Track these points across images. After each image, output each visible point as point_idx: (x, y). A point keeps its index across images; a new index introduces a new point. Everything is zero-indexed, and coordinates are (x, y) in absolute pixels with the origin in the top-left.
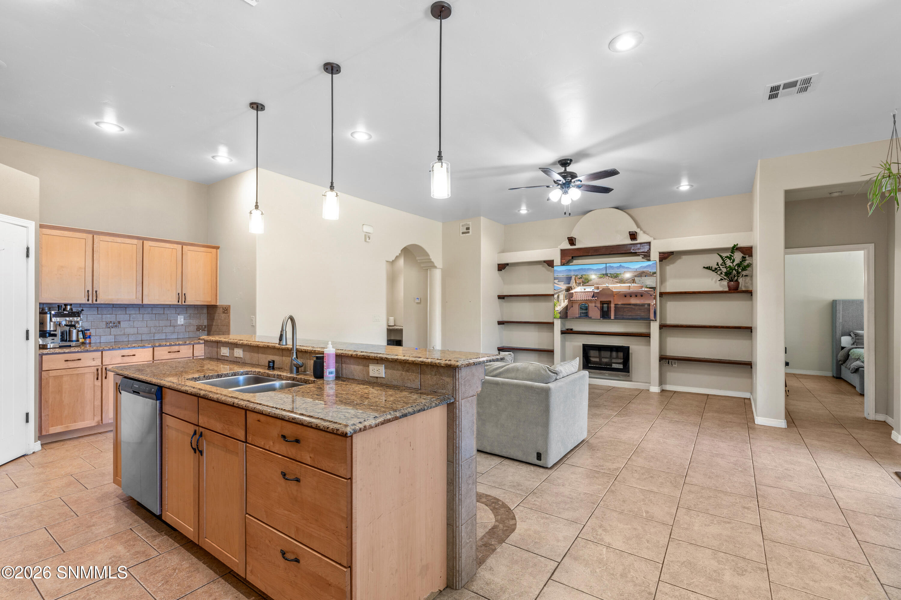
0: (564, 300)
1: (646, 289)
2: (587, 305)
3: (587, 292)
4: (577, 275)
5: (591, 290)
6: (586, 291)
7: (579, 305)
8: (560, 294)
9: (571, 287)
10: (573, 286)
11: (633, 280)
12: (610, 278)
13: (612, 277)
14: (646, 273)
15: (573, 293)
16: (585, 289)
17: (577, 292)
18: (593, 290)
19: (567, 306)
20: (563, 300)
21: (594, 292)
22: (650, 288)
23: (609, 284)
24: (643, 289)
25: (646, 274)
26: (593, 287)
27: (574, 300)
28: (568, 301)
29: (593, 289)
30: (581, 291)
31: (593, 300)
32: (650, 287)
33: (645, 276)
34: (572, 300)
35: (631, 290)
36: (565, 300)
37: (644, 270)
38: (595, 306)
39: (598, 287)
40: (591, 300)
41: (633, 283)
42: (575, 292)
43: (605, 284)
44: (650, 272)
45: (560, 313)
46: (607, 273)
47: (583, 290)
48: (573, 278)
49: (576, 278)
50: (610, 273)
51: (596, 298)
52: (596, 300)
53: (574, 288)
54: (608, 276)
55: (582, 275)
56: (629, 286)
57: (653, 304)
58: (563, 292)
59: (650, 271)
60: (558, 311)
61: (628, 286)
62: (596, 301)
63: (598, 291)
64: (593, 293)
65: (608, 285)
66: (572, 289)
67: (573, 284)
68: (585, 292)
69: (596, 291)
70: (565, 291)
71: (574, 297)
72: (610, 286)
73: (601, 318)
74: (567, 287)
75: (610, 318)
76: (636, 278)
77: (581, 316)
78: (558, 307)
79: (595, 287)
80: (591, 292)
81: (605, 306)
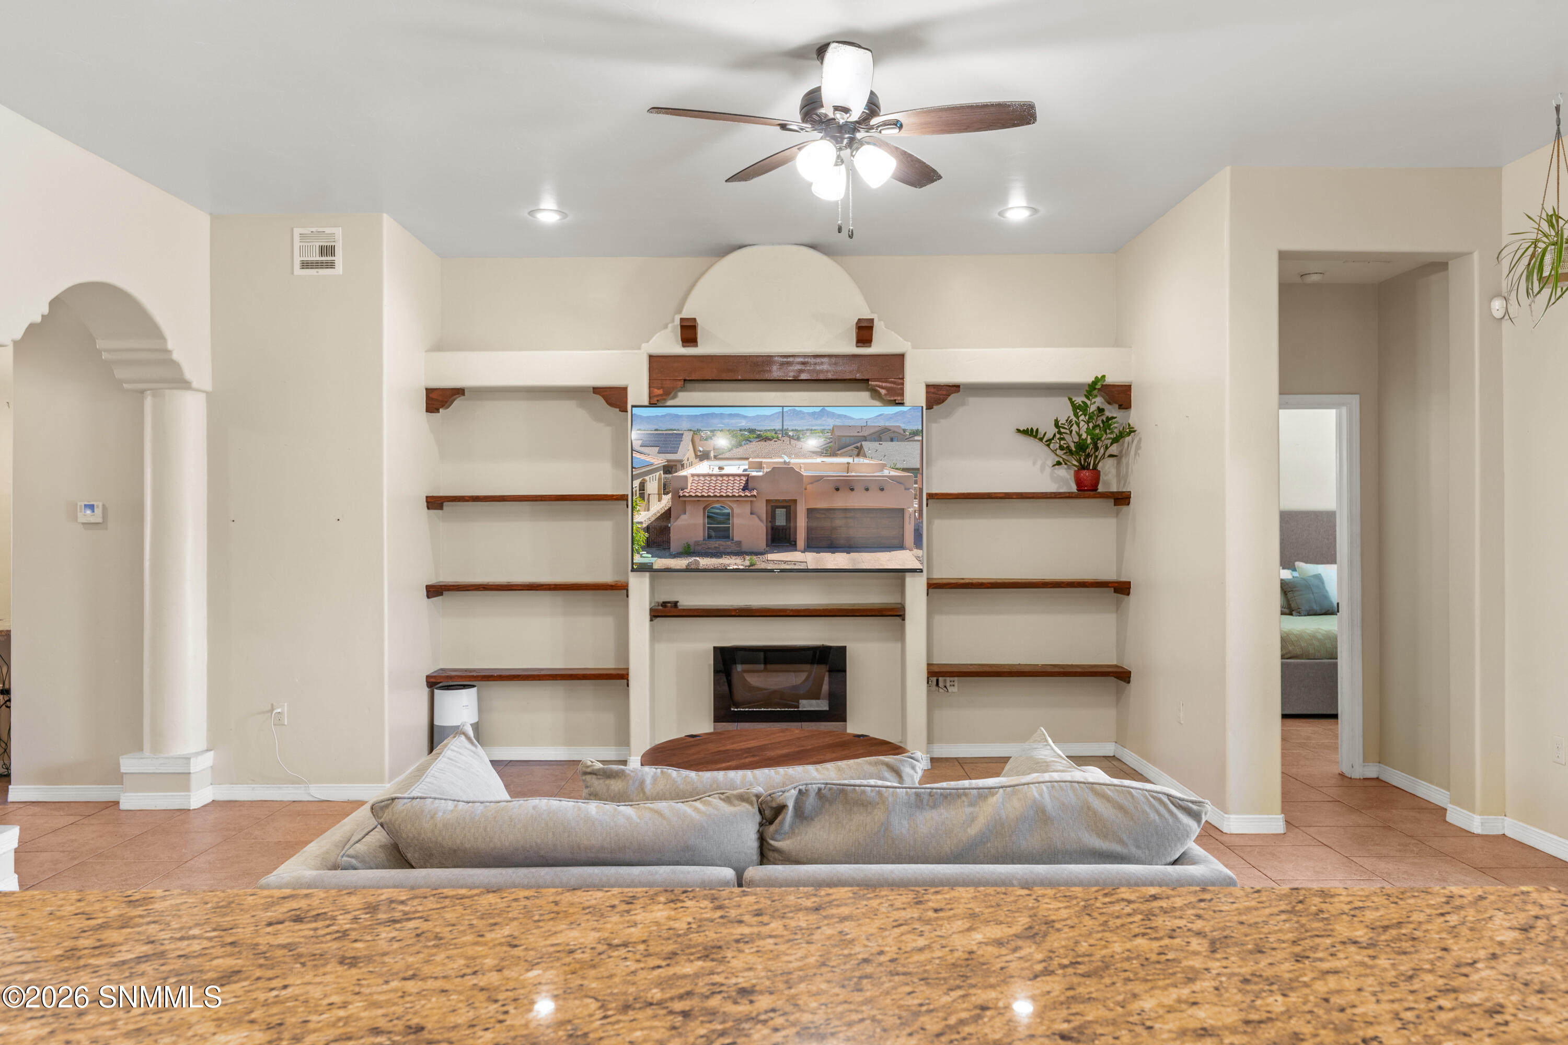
0: (659, 494)
1: (893, 473)
2: (728, 510)
3: (728, 475)
4: (699, 433)
5: (740, 472)
6: (724, 472)
7: (705, 509)
8: (647, 478)
9: (681, 461)
10: (686, 459)
11: (857, 448)
12: (793, 441)
13: (798, 439)
14: (893, 432)
15: (686, 478)
16: (721, 468)
17: (698, 475)
18: (745, 470)
19: (670, 509)
20: (657, 496)
21: (748, 475)
22: (904, 470)
23: (790, 457)
24: (886, 472)
25: (892, 435)
26: (746, 462)
27: (690, 496)
28: (673, 499)
29: (746, 467)
30: (711, 473)
31: (746, 496)
32: (905, 467)
33: (892, 440)
34: (684, 496)
35: (853, 474)
36: (663, 497)
37: (888, 424)
38: (752, 513)
39: (760, 462)
40: (740, 496)
41: (858, 455)
42: (693, 475)
43: (781, 457)
44: (902, 431)
46: (785, 427)
47: (716, 471)
48: (687, 437)
50: (794, 428)
51: (755, 493)
52: (755, 496)
53: (691, 465)
54: (789, 436)
56: (848, 463)
57: (911, 510)
58: (657, 474)
59: (903, 426)
60: (641, 523)
61: (845, 464)
62: (754, 499)
63: (760, 474)
64: (744, 479)
65: (787, 459)
66: (683, 465)
67: (685, 452)
68: (722, 476)
69: (754, 474)
70: (662, 472)
71: (689, 488)
72: (793, 461)
73: (767, 545)
74: (668, 461)
75: (795, 545)
76: (866, 445)
77: (710, 537)
78: (643, 513)
79: (750, 463)
80: (739, 475)
81: (781, 513)
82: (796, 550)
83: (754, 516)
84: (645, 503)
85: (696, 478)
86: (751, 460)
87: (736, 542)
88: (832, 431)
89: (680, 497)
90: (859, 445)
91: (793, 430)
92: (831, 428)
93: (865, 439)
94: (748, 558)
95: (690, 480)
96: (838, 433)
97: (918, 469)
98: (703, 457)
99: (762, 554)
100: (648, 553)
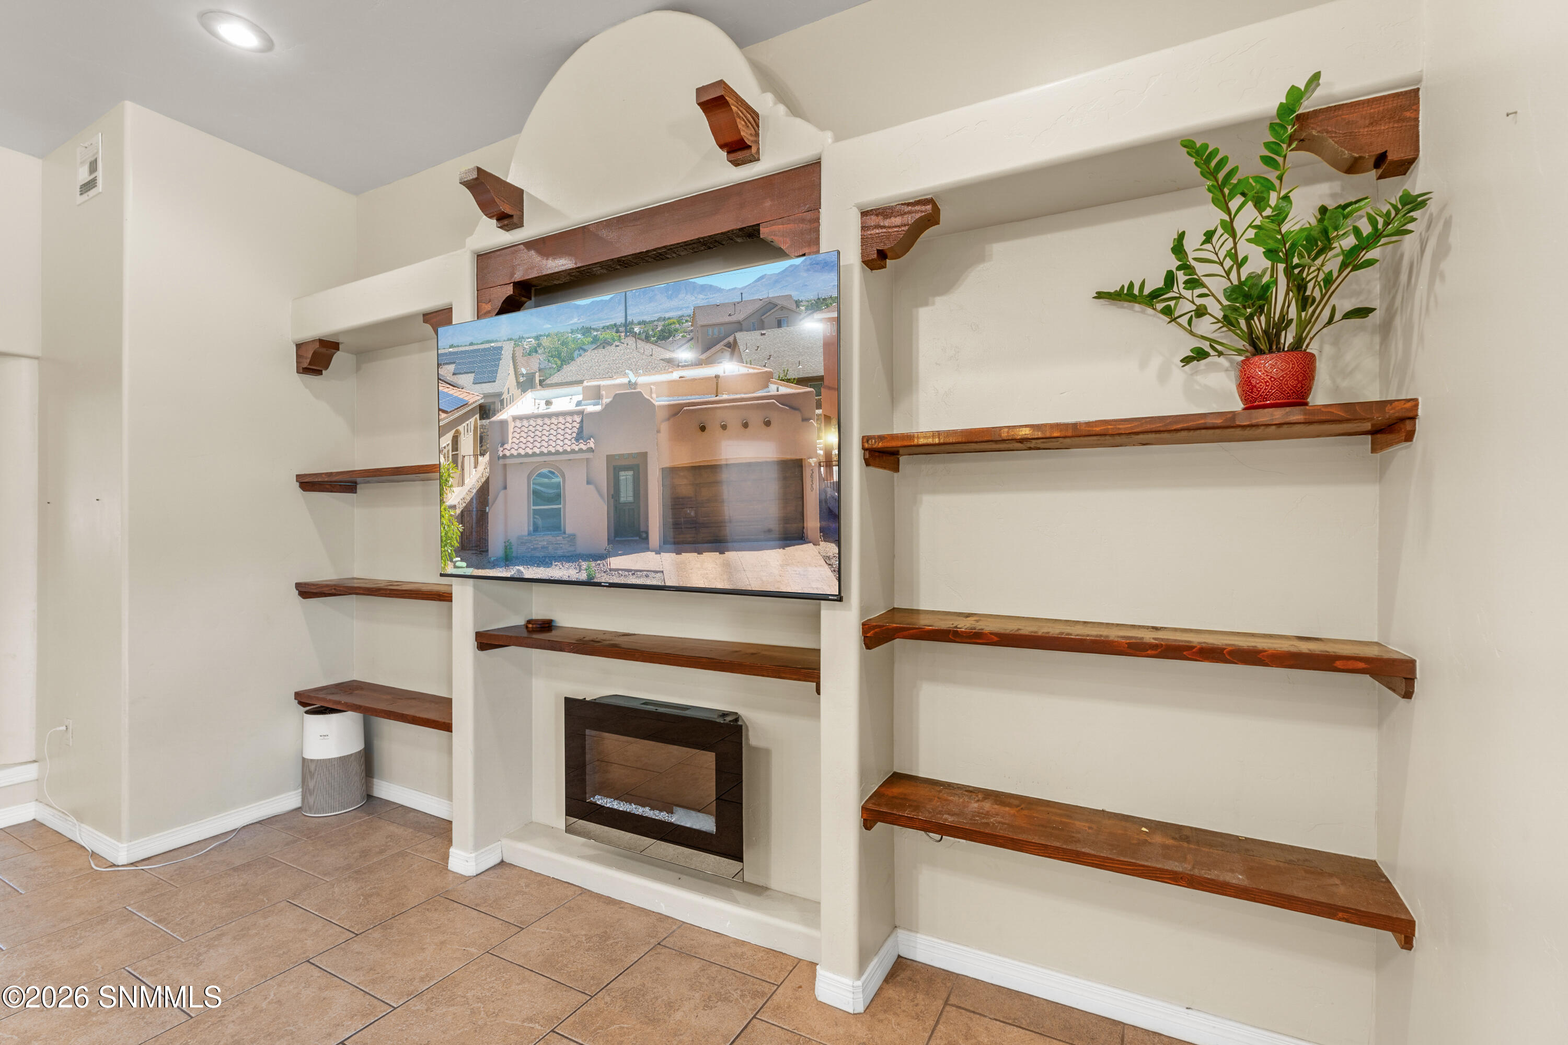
0: (476, 456)
1: (785, 390)
2: (560, 480)
3: (557, 415)
4: (522, 340)
5: (572, 407)
6: (554, 409)
7: (529, 478)
8: (461, 428)
9: (499, 395)
10: (506, 389)
11: (729, 345)
12: (641, 344)
13: (647, 339)
14: (783, 307)
15: (506, 424)
16: (548, 403)
17: (521, 418)
18: (579, 403)
19: (487, 482)
20: (472, 458)
21: (581, 413)
22: (801, 381)
23: (637, 374)
24: (773, 389)
25: (780, 314)
26: (579, 389)
27: (512, 455)
28: (491, 462)
29: (580, 397)
30: (536, 412)
31: (581, 450)
32: (802, 375)
33: (780, 320)
34: (504, 456)
35: (725, 397)
36: (480, 458)
38: (588, 483)
39: (599, 387)
40: (573, 451)
41: (731, 357)
42: (515, 418)
43: (625, 375)
46: (629, 319)
47: (543, 409)
48: (507, 354)
49: (519, 353)
50: (641, 318)
51: (592, 444)
52: (591, 450)
53: (512, 400)
54: (635, 335)
55: (537, 338)
56: (718, 377)
57: (813, 461)
58: (472, 420)
59: (796, 293)
60: (452, 506)
62: (590, 455)
63: (598, 408)
64: (578, 419)
65: (633, 379)
66: (502, 402)
67: (505, 382)
68: (549, 416)
69: (591, 409)
70: (477, 416)
71: (510, 441)
72: (642, 380)
73: (610, 541)
74: (486, 396)
75: (646, 539)
76: (742, 337)
77: (536, 529)
78: (456, 490)
79: (585, 388)
80: (571, 413)
81: (626, 477)
82: (647, 549)
83: (591, 487)
84: (459, 472)
85: (518, 424)
86: (585, 384)
87: (570, 535)
88: (693, 317)
89: (499, 458)
90: (731, 339)
91: (639, 323)
92: (690, 312)
93: (739, 326)
94: (584, 565)
95: (511, 426)
96: (701, 321)
97: (821, 379)
98: (526, 384)
99: (602, 557)
100: (462, 560)
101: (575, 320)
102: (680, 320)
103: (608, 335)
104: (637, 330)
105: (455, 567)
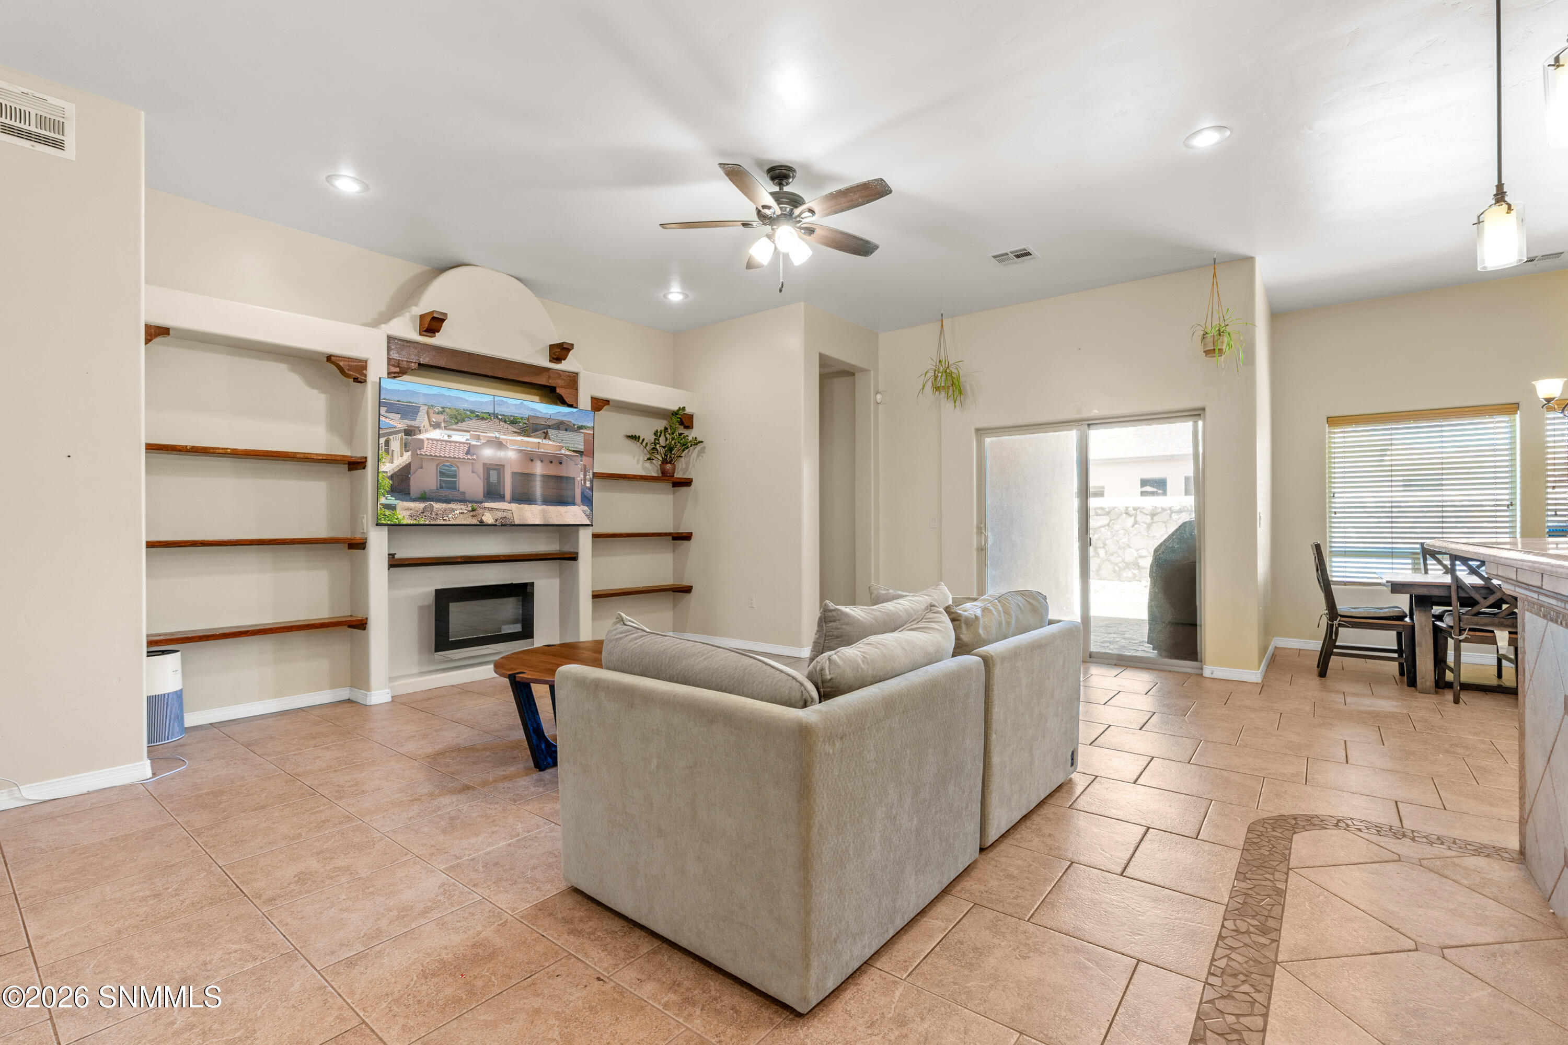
0: (401, 451)
1: (567, 453)
2: (456, 469)
3: (455, 442)
4: (432, 406)
5: (463, 440)
6: (452, 439)
7: (437, 465)
8: (391, 437)
9: (419, 427)
10: (422, 425)
11: (544, 433)
12: (502, 423)
13: (505, 422)
14: (567, 425)
15: (422, 440)
16: (449, 436)
17: (432, 440)
18: (467, 440)
19: (410, 464)
20: (399, 452)
21: (470, 444)
22: (574, 451)
24: (563, 452)
25: (567, 427)
26: (468, 434)
27: (426, 455)
28: (412, 455)
29: (469, 438)
30: (442, 439)
31: (468, 459)
32: (574, 449)
33: (566, 430)
34: (421, 454)
35: (542, 450)
36: (405, 453)
37: (564, 419)
38: (473, 472)
39: (479, 435)
40: (464, 458)
41: (545, 438)
42: (428, 439)
43: (494, 433)
44: (574, 425)
45: (391, 477)
46: (496, 412)
47: (446, 438)
48: (423, 409)
49: (431, 411)
50: (502, 413)
51: (475, 457)
52: (474, 459)
53: (427, 431)
54: (499, 419)
55: (442, 408)
56: (539, 443)
57: (579, 479)
58: (400, 435)
59: (573, 422)
60: (386, 472)
61: (535, 443)
62: (474, 461)
63: (479, 444)
64: (466, 446)
65: (498, 436)
66: (420, 431)
67: (422, 420)
68: (450, 442)
69: (474, 443)
70: (403, 434)
71: (425, 448)
72: (502, 437)
73: (484, 496)
74: (408, 426)
75: (503, 497)
76: (550, 431)
77: (441, 487)
78: (388, 465)
79: (471, 434)
80: (464, 443)
81: (493, 473)
82: (504, 501)
83: (474, 474)
84: (389, 457)
85: (430, 442)
86: (471, 432)
87: (462, 492)
88: (528, 419)
89: (418, 454)
90: (545, 431)
91: (501, 415)
93: (549, 427)
94: (470, 505)
95: (426, 443)
96: (531, 421)
97: (582, 452)
98: (436, 426)
99: (481, 502)
100: (392, 496)
101: (466, 406)
102: (522, 418)
103: (485, 416)
104: (499, 417)
105: (386, 499)
